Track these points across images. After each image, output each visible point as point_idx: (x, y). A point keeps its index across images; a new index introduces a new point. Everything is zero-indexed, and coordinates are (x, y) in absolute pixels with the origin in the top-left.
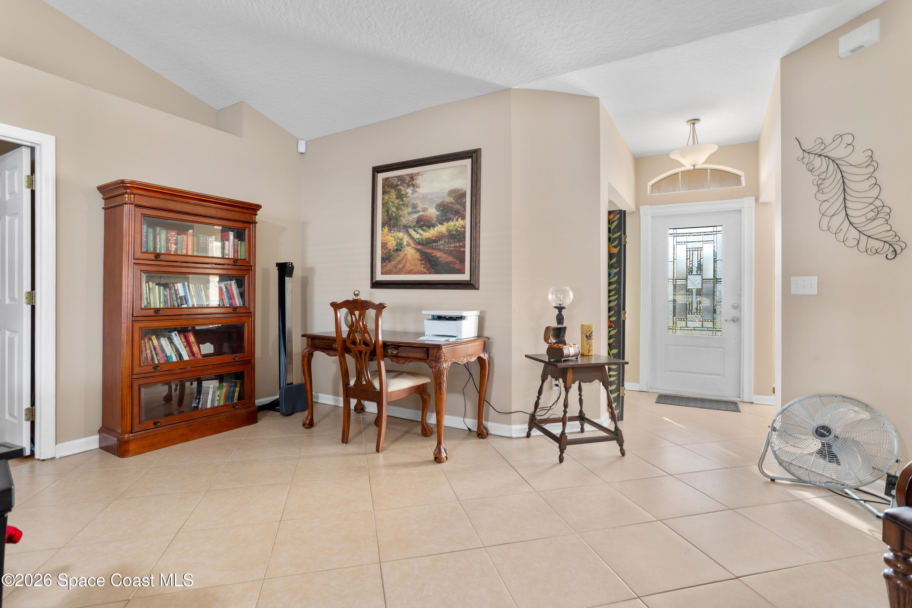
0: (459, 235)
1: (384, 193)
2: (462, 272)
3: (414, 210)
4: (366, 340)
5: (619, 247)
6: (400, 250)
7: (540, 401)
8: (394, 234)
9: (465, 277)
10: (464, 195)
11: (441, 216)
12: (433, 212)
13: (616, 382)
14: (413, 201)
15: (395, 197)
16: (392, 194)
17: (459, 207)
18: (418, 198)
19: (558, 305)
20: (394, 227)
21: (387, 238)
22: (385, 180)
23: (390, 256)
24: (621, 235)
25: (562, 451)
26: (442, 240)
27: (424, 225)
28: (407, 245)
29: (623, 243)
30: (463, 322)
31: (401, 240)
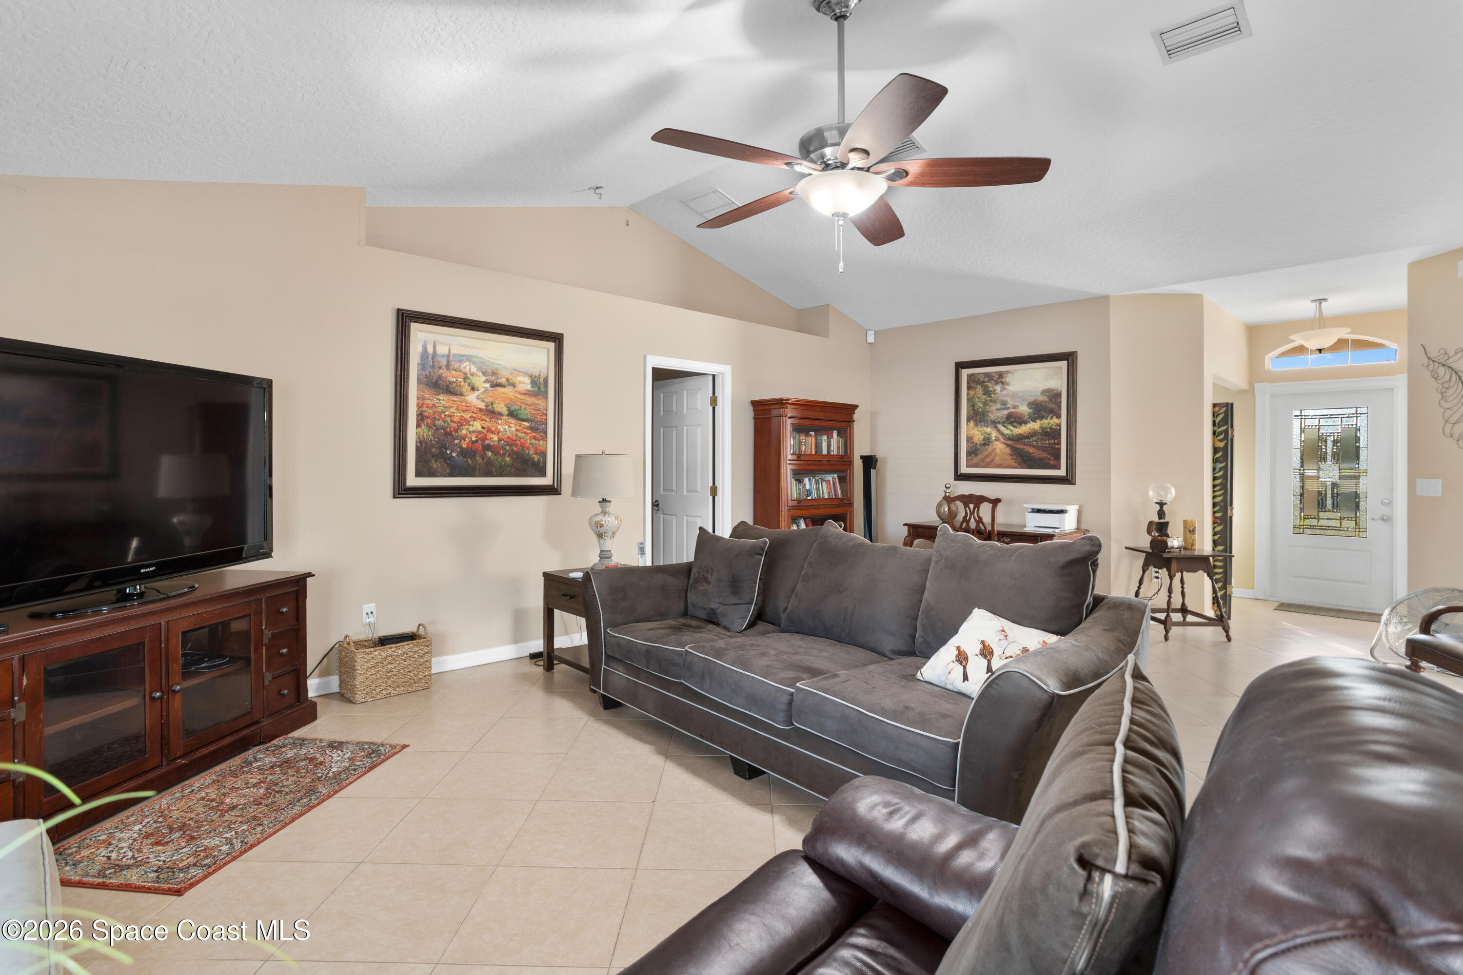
0: (1053, 433)
1: (969, 388)
2: (1058, 467)
3: (1003, 407)
4: (981, 529)
5: (1225, 441)
6: (988, 445)
7: (1141, 590)
8: (981, 429)
9: (1062, 472)
10: (1059, 395)
11: (1034, 414)
12: (1024, 409)
13: (1223, 579)
14: (1002, 398)
15: (981, 393)
16: (978, 389)
17: (1053, 406)
18: (1007, 395)
19: (1160, 501)
20: (980, 422)
21: (973, 432)
22: (970, 376)
23: (977, 449)
24: (1228, 428)
25: (1167, 631)
26: (1035, 436)
27: (1015, 422)
28: (995, 439)
29: (1230, 437)
30: (1066, 515)
31: (989, 434)
